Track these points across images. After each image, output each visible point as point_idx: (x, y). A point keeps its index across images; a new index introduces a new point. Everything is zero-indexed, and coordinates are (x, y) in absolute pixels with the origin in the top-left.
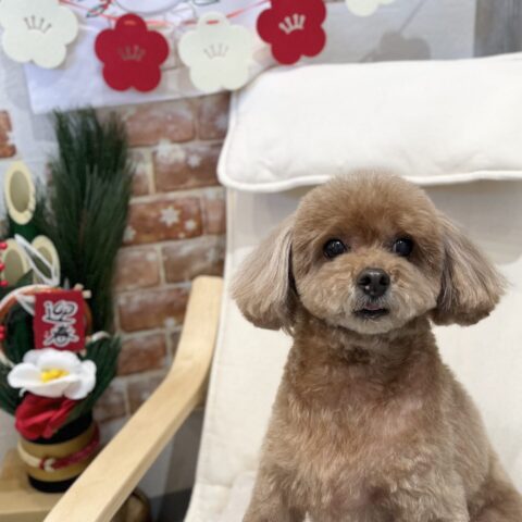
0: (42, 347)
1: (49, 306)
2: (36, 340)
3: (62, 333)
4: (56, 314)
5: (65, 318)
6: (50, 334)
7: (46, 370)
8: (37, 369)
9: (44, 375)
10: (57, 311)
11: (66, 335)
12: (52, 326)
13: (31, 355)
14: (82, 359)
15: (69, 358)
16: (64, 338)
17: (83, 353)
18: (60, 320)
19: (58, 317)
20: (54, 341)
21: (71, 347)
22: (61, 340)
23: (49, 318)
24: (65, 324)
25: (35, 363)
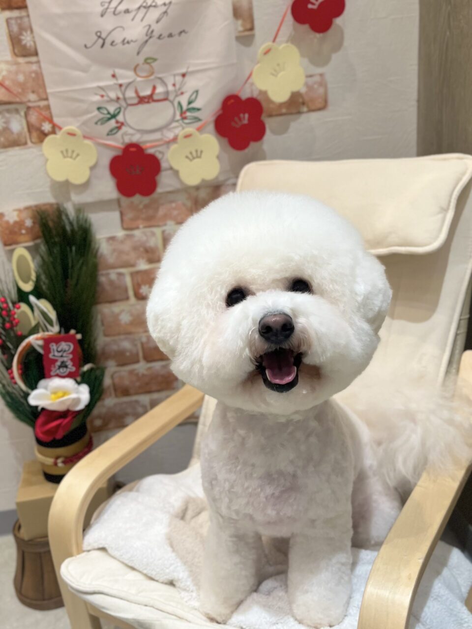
0: (50, 377)
1: (53, 346)
2: (46, 371)
3: (63, 365)
4: (58, 352)
5: (65, 354)
6: (55, 367)
7: (55, 393)
8: (48, 393)
9: (53, 396)
10: (59, 349)
11: (66, 367)
12: (56, 361)
13: (42, 383)
14: (79, 383)
15: (69, 383)
16: (65, 369)
17: (79, 379)
18: (62, 356)
19: (60, 354)
20: (58, 372)
21: (70, 375)
22: (63, 371)
23: (54, 356)
24: (65, 359)
25: (46, 388)
